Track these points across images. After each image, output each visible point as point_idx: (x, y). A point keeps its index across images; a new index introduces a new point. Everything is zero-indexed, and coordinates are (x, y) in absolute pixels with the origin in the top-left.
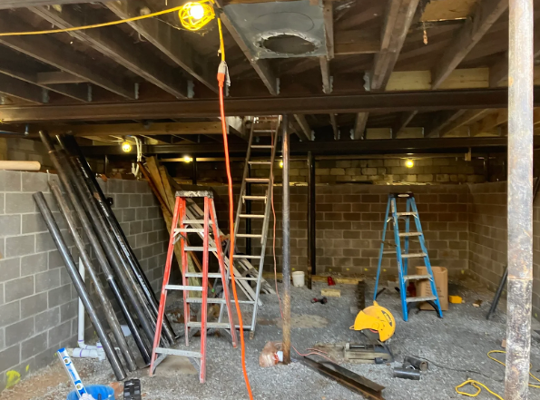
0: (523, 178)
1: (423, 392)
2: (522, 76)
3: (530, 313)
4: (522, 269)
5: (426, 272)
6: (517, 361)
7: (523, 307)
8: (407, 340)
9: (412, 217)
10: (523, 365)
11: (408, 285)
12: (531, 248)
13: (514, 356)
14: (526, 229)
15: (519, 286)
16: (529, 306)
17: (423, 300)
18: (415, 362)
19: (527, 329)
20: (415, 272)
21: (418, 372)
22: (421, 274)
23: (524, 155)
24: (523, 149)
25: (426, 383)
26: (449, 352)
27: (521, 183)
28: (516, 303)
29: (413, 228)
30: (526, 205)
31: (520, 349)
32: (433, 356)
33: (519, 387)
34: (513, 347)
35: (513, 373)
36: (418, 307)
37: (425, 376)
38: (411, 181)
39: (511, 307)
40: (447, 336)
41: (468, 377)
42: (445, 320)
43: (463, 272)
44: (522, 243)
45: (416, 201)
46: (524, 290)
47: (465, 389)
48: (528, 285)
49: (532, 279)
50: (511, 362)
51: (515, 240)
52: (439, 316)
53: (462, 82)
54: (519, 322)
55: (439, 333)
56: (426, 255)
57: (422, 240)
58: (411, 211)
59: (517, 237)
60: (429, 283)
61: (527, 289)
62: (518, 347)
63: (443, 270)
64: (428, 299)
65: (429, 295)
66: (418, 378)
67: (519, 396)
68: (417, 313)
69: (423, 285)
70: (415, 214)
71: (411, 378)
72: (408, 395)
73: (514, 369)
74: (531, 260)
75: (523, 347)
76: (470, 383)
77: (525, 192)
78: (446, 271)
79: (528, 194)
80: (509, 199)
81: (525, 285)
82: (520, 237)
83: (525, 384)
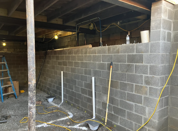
0: (32, 50)
1: (8, 126)
2: (30, 15)
3: (35, 94)
4: (32, 80)
5: (10, 84)
6: (31, 110)
7: (33, 92)
8: (3, 109)
9: (4, 64)
10: (34, 110)
11: (4, 89)
12: (35, 73)
13: (31, 108)
14: (33, 67)
15: (31, 85)
16: (35, 91)
17: (9, 93)
18: (5, 117)
19: (34, 99)
20: (7, 84)
21: (6, 120)
22: (9, 85)
23: (32, 42)
24: (31, 40)
25: (9, 123)
26: (19, 109)
27: (31, 52)
28: (31, 91)
29: (5, 68)
30: (33, 59)
31: (32, 106)
32: (13, 113)
33: (32, 118)
34: (30, 105)
35: (30, 114)
36: (8, 96)
37: (9, 121)
38: (5, 51)
39: (29, 93)
40: (18, 105)
41: (24, 117)
42: (18, 99)
43: (25, 82)
44: (32, 71)
45: (6, 58)
46: (33, 86)
47: (23, 121)
48: (34, 85)
49: (35, 83)
50: (30, 110)
51: (30, 70)
52: (16, 98)
53: (19, 16)
54: (32, 97)
55: (15, 104)
56: (10, 77)
57: (9, 72)
58: (4, 62)
59: (30, 69)
60: (12, 87)
61: (34, 86)
62: (32, 105)
63: (17, 82)
64: (11, 93)
65: (12, 91)
66: (6, 122)
67: (32, 121)
68: (8, 98)
69: (10, 88)
70: (6, 63)
71: (4, 123)
72: (2, 129)
73: (31, 113)
74: (35, 77)
75: (33, 105)
76: (25, 118)
77: (33, 54)
78: (18, 82)
79: (34, 55)
80: (28, 57)
81: (33, 85)
82: (32, 69)
83: (34, 116)
